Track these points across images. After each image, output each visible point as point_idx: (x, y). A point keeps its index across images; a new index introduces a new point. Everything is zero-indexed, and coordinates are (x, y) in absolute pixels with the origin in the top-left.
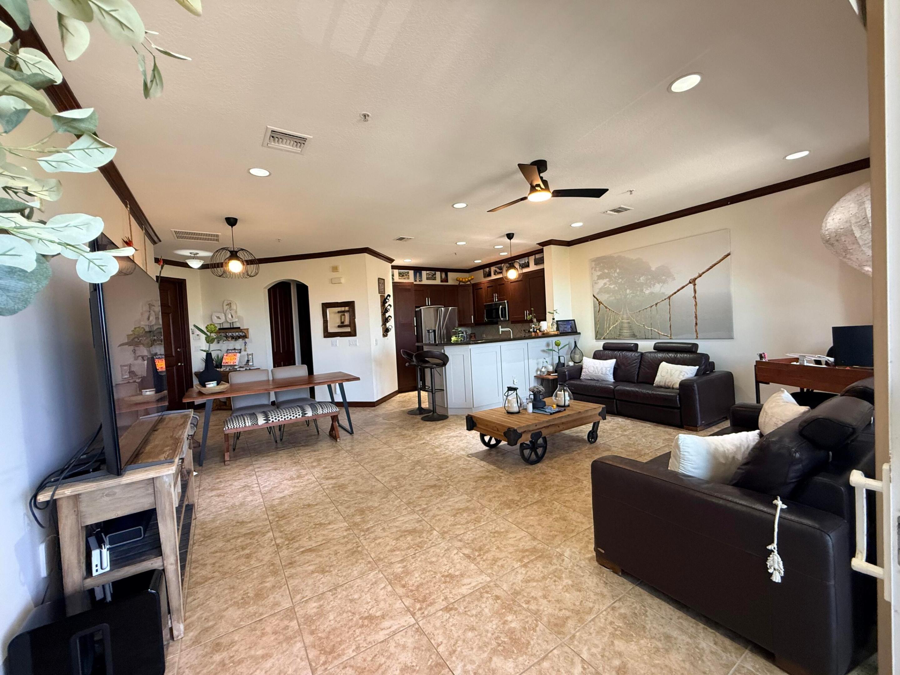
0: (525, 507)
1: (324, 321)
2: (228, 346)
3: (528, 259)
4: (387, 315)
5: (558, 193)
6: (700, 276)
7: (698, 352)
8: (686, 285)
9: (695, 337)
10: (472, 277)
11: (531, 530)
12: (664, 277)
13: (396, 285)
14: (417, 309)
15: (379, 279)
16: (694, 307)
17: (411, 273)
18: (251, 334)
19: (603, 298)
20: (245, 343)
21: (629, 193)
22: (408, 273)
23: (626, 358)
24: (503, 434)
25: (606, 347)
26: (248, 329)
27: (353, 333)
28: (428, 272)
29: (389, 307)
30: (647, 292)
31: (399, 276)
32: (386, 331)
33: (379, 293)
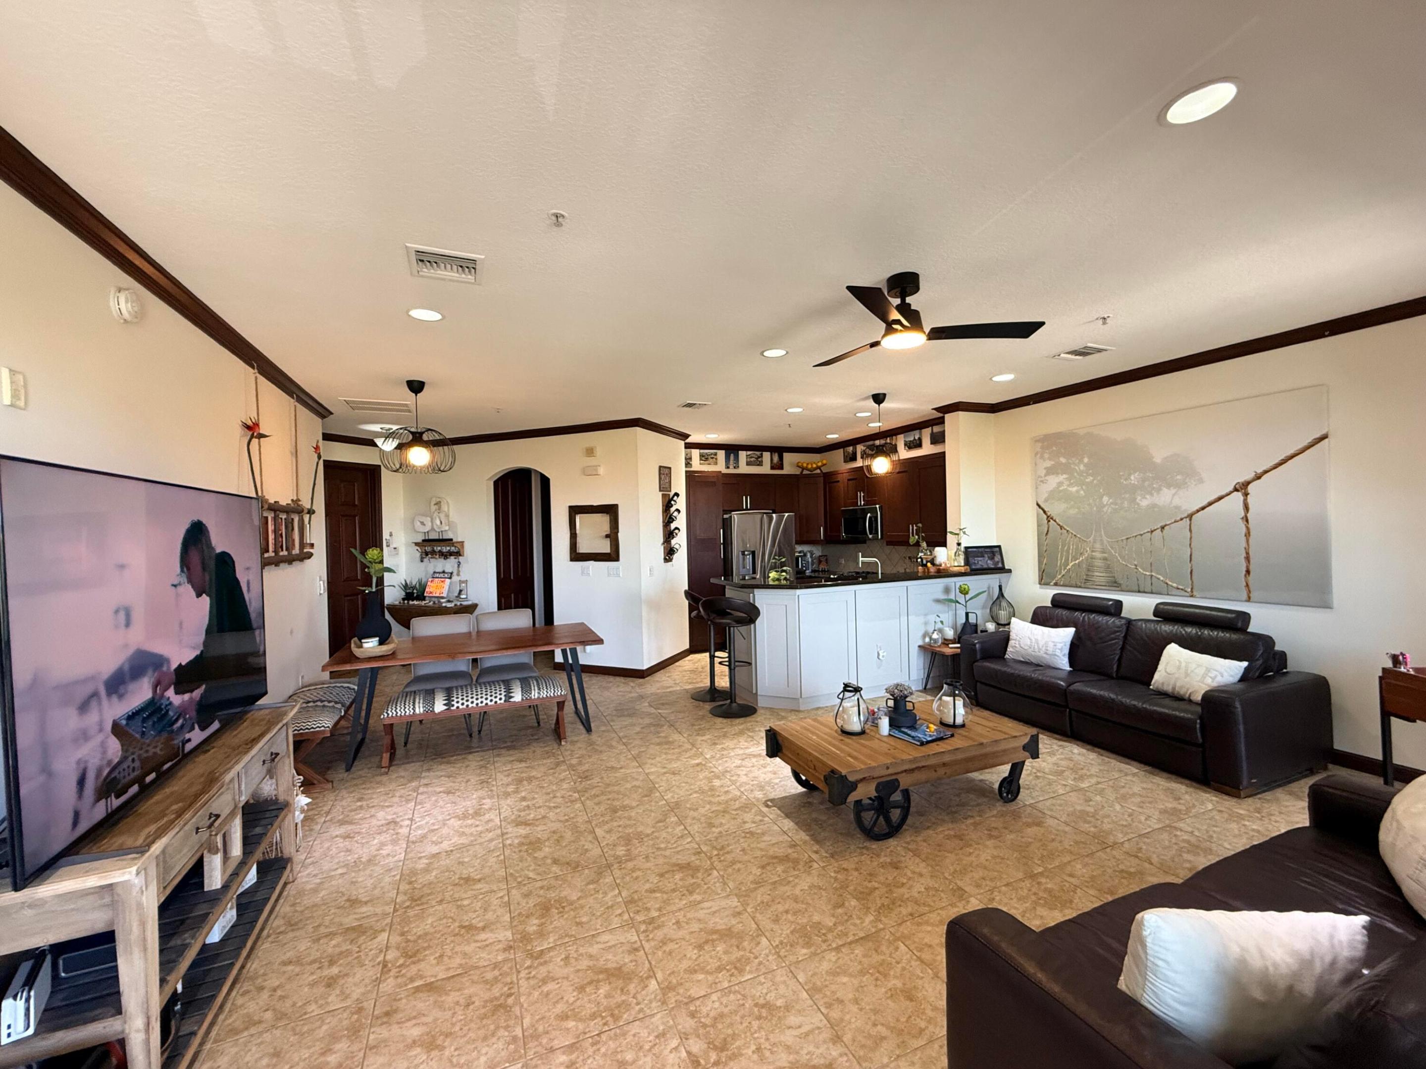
0: (838, 949)
1: (571, 534)
2: (435, 567)
3: (920, 433)
4: (673, 526)
5: (938, 334)
6: (1258, 477)
7: (1250, 630)
8: (1228, 495)
9: (1245, 597)
10: (824, 462)
11: (835, 1014)
12: (1179, 477)
13: (692, 478)
14: (725, 516)
15: (660, 467)
16: (1244, 539)
17: (721, 454)
18: (468, 550)
19: (1054, 509)
20: (459, 564)
21: (1101, 322)
22: (716, 454)
23: (1096, 627)
24: (822, 778)
25: (1058, 602)
26: (463, 542)
27: (614, 556)
28: (749, 453)
29: (676, 514)
30: (1144, 503)
31: (701, 460)
32: (670, 553)
33: (660, 491)
